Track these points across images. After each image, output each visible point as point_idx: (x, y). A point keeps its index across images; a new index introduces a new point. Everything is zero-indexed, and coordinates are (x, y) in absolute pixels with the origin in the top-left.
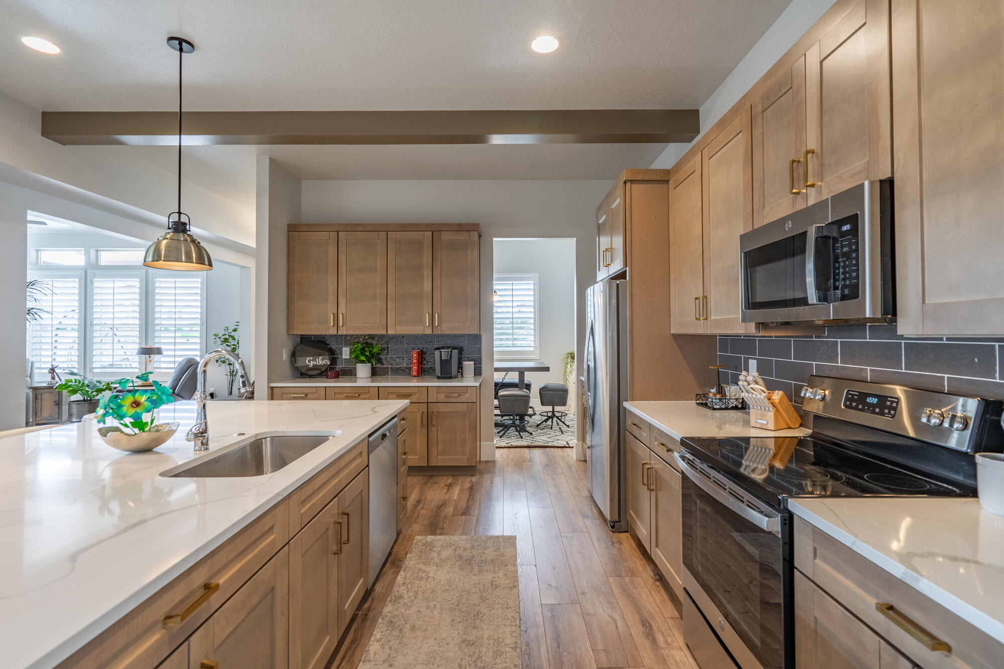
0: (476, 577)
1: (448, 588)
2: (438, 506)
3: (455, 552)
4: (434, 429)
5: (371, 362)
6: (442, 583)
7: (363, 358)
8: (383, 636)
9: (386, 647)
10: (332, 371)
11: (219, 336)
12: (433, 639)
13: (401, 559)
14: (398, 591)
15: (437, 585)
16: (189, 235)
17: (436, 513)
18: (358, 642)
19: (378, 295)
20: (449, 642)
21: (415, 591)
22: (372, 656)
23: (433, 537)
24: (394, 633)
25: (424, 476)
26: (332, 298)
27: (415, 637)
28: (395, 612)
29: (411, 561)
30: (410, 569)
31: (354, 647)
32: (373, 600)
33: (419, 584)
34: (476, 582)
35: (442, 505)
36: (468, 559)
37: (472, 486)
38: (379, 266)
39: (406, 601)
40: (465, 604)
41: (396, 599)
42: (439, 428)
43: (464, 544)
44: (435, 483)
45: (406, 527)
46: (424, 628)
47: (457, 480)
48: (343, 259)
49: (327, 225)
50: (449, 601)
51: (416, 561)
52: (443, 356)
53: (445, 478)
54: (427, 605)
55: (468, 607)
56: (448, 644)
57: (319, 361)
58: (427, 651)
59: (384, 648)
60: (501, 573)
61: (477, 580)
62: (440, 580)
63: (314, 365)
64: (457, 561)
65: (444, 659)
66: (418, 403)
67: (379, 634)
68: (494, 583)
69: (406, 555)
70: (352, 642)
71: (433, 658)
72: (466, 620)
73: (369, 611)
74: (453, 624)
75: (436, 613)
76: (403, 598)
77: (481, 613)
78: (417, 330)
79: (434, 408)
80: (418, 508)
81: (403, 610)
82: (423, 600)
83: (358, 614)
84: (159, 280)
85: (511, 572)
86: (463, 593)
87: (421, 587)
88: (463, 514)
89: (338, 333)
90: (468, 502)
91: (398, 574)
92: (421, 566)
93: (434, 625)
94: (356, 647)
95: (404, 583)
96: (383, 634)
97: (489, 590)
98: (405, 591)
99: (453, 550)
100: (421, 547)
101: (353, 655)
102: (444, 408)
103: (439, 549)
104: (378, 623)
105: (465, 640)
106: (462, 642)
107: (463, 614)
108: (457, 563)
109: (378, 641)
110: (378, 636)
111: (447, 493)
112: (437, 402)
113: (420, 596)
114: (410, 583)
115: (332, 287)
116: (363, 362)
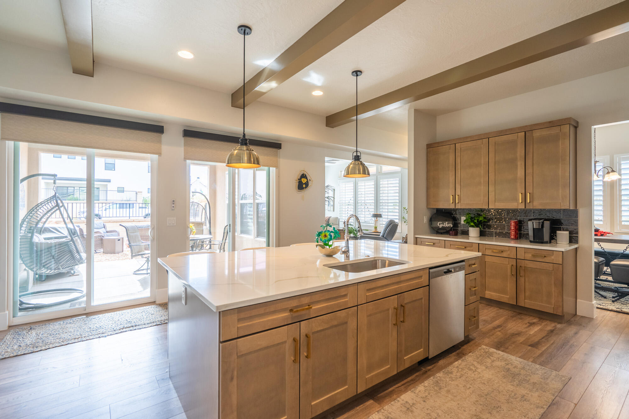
0: (512, 387)
1: (486, 383)
2: (513, 333)
3: (506, 365)
4: (522, 279)
5: (479, 227)
6: (484, 378)
7: (472, 224)
8: (429, 386)
9: (427, 392)
10: (454, 231)
11: (406, 209)
12: (457, 403)
13: (465, 354)
14: (451, 369)
15: (480, 378)
16: (360, 161)
17: (509, 337)
18: (414, 381)
19: (482, 182)
20: (466, 411)
21: (462, 374)
22: (417, 391)
23: (495, 350)
24: (436, 388)
25: (514, 312)
26: (452, 186)
27: (447, 396)
28: (442, 379)
29: (470, 358)
30: (467, 362)
31: (411, 383)
32: (434, 367)
33: (467, 371)
34: (510, 389)
35: (517, 334)
36: (513, 374)
37: (554, 330)
38: (482, 162)
39: (452, 376)
40: (492, 397)
41: (447, 373)
42: (527, 279)
43: (517, 364)
44: (521, 319)
45: (479, 338)
46: (455, 395)
47: (542, 322)
48: (458, 160)
49: (449, 141)
50: (482, 390)
51: (473, 359)
52: (534, 225)
53: (531, 318)
54: (465, 385)
55: (494, 400)
56: (465, 411)
57: (445, 224)
58: (449, 406)
59: (426, 391)
60: (537, 394)
61: (511, 389)
62: (483, 376)
63: (442, 227)
64: (504, 371)
65: (457, 416)
66: (509, 258)
67: (427, 384)
68: (525, 397)
69: (469, 353)
70: (412, 380)
71: (450, 412)
72: (487, 406)
73: (429, 371)
74: (476, 403)
75: (468, 391)
76: (452, 374)
77: (501, 408)
78: (512, 205)
79: (522, 263)
80: (496, 330)
81: (448, 380)
82: (464, 381)
83: (423, 369)
84: (382, 180)
85: (547, 398)
86: (495, 391)
87: (468, 374)
88: (531, 345)
89: (455, 207)
90: (541, 339)
91: (457, 361)
92: (475, 363)
93: (462, 397)
94: (412, 383)
95: (458, 367)
96: (430, 385)
97: (518, 399)
98: (455, 371)
99: (505, 363)
100: (482, 353)
101: (409, 386)
102: (530, 265)
103: (495, 359)
104: (430, 379)
105: (478, 416)
106: (475, 415)
107: (486, 402)
108: (503, 373)
109: (424, 387)
110: (426, 385)
111: (526, 328)
112: (524, 260)
113: (463, 378)
114: (461, 369)
115: (452, 179)
116: (472, 226)
